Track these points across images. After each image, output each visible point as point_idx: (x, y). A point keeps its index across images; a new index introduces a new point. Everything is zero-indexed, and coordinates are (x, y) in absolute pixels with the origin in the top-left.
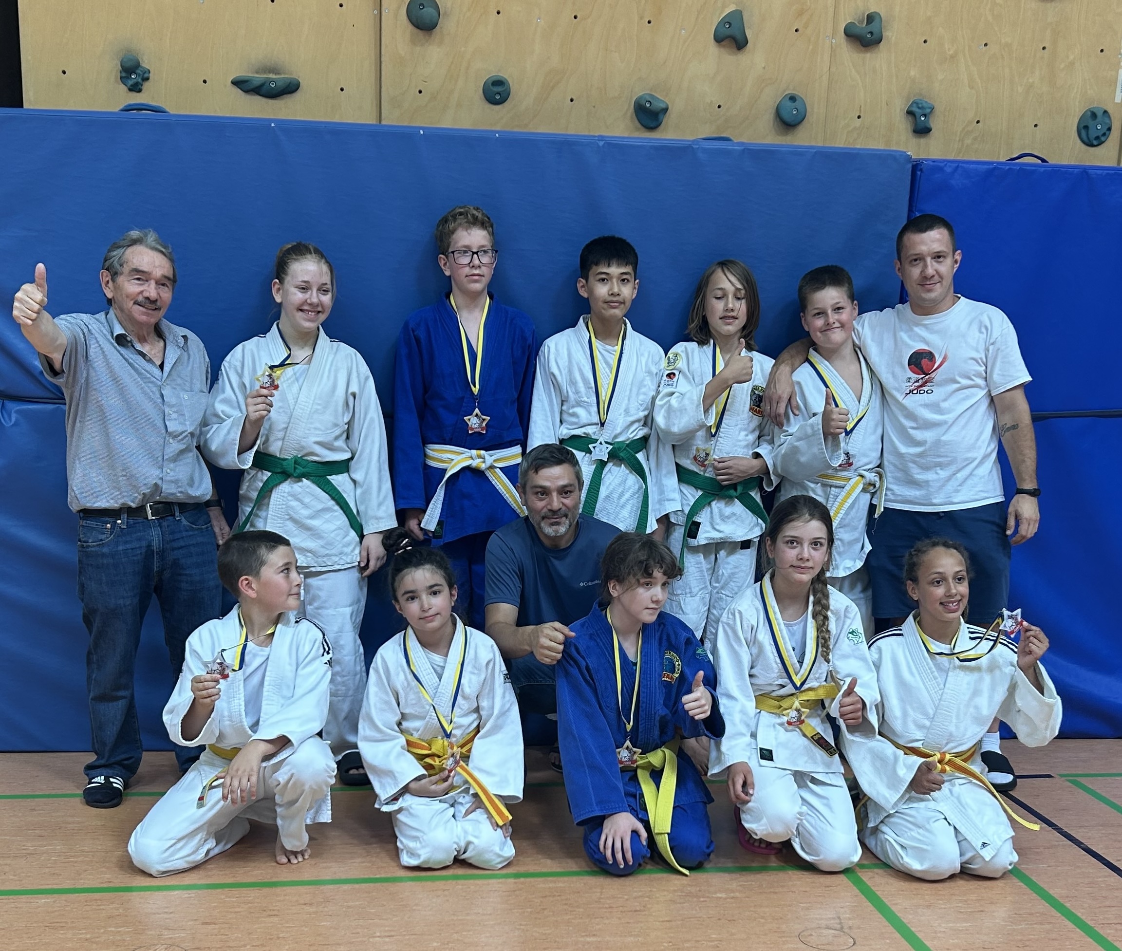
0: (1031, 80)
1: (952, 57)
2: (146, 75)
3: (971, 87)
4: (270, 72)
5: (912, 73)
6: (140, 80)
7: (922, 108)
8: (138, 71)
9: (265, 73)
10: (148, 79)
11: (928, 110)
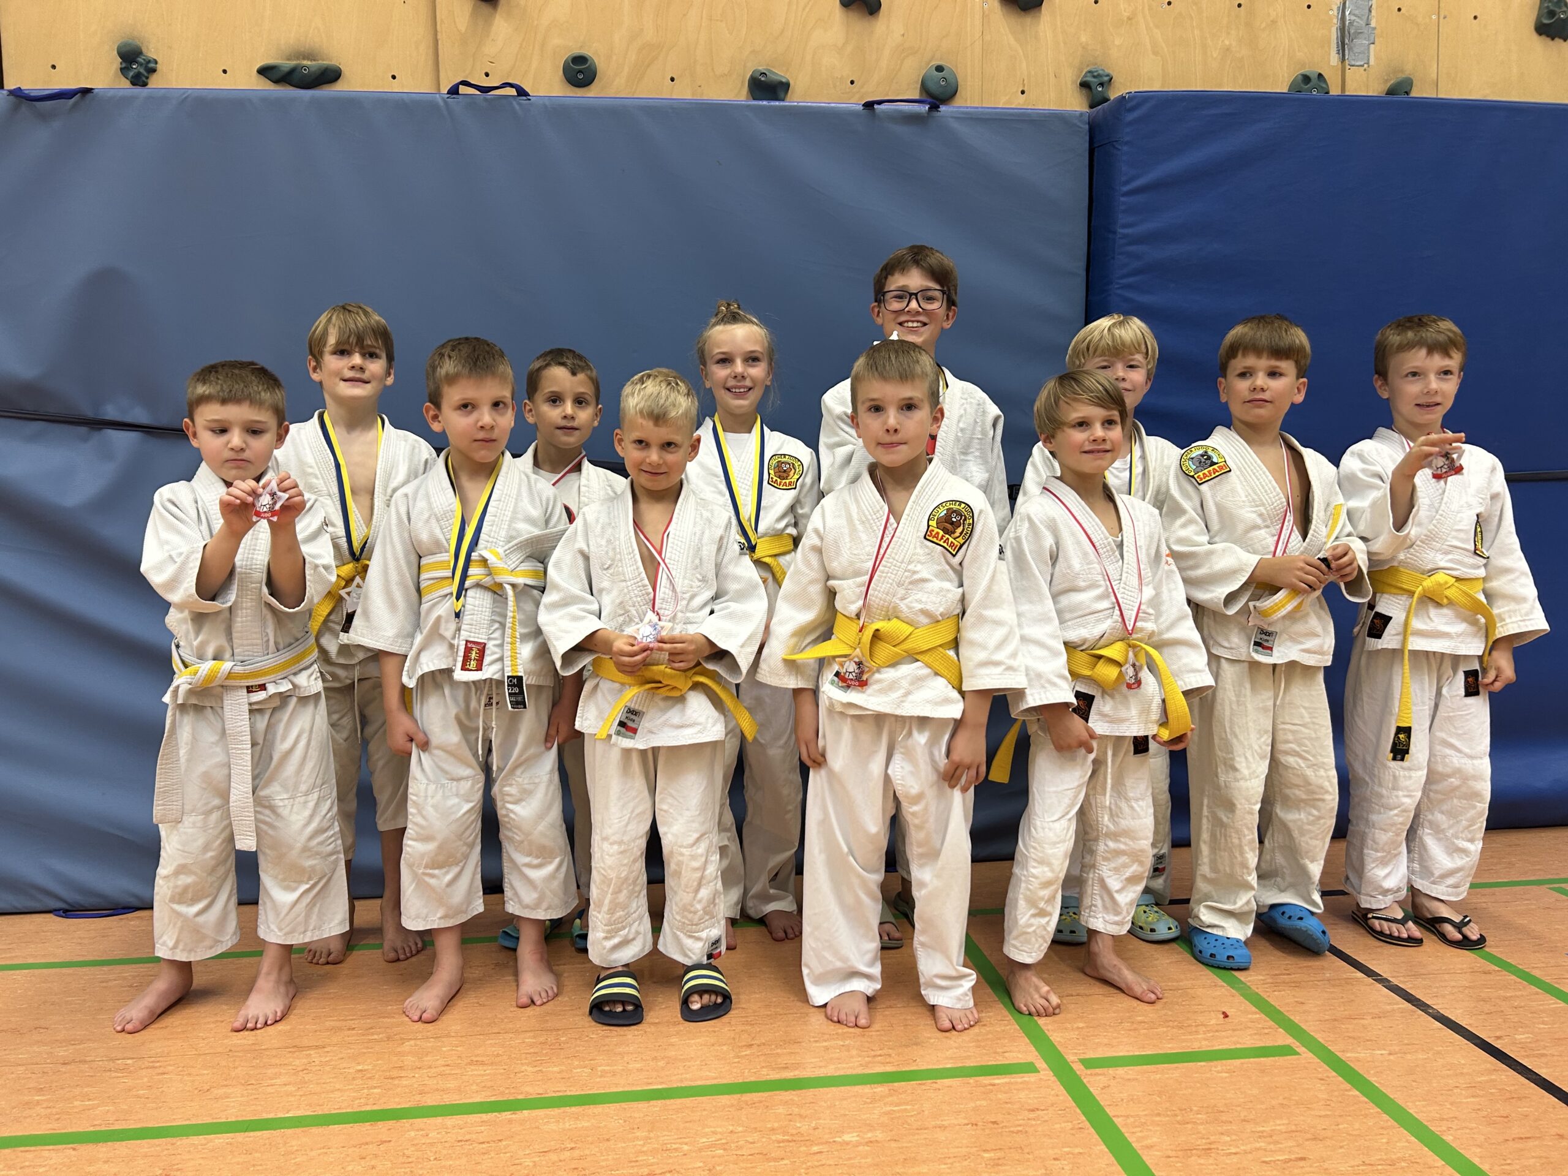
0: (1227, 42)
1: (1129, 19)
2: (152, 65)
3: (1155, 53)
4: (304, 59)
5: (1083, 39)
6: (142, 70)
7: (1099, 76)
8: (140, 60)
9: (298, 58)
10: (154, 71)
11: (1106, 79)
